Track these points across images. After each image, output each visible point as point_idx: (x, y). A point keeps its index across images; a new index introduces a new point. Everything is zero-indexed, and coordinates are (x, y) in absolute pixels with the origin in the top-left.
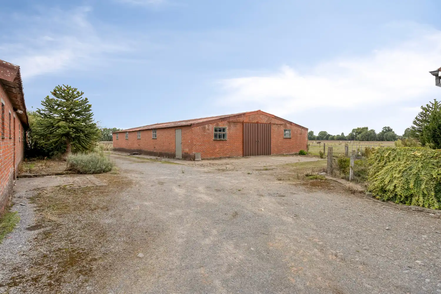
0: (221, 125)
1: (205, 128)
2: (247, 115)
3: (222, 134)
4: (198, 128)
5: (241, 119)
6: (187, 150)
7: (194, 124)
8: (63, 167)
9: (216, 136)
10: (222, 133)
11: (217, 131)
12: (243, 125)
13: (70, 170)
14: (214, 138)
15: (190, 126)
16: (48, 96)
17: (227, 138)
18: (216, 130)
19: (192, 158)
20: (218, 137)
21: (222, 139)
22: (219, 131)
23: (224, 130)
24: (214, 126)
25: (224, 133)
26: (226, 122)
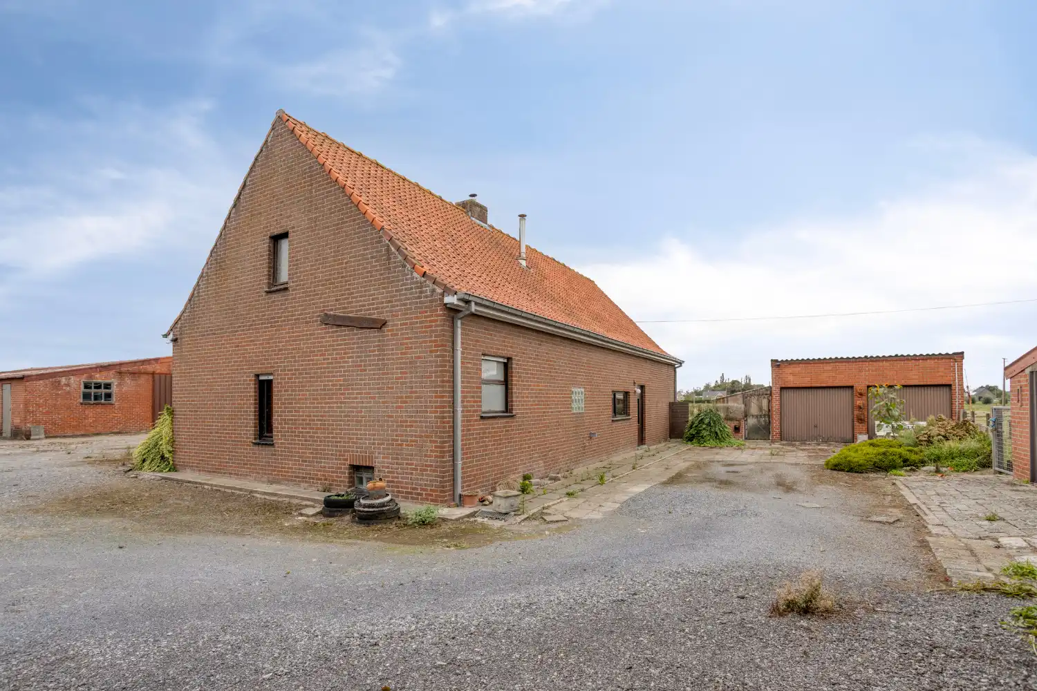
0: (99, 378)
1: (59, 382)
2: (162, 361)
3: (103, 394)
4: (41, 382)
5: (150, 368)
6: (17, 421)
7: (29, 376)
9: (86, 396)
10: (103, 391)
11: (91, 388)
12: (153, 377)
14: (81, 400)
15: (22, 378)
17: (114, 399)
18: (86, 386)
19: (26, 435)
20: (92, 398)
21: (103, 401)
22: (95, 388)
23: (108, 386)
24: (84, 379)
25: (107, 391)
26: (112, 373)
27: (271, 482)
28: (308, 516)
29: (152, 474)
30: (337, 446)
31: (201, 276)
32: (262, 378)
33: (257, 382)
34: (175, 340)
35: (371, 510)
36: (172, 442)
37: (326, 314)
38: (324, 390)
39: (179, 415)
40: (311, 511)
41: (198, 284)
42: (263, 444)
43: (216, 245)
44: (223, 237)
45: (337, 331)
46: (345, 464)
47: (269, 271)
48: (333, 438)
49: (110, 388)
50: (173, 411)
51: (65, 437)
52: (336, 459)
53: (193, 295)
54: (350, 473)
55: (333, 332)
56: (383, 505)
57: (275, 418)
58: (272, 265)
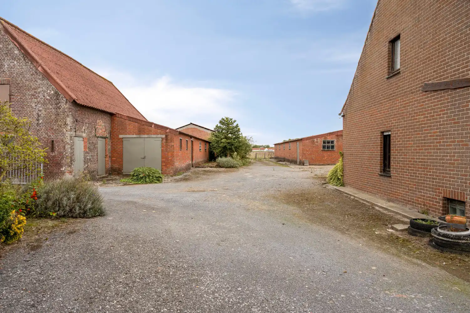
0: (329, 139)
1: (314, 141)
3: (331, 146)
4: (308, 141)
6: (301, 157)
8: (215, 164)
9: (324, 147)
10: (330, 144)
11: (326, 143)
13: (217, 165)
14: (322, 149)
15: (301, 140)
16: (217, 125)
17: (335, 149)
18: (324, 143)
19: (303, 164)
20: (326, 148)
21: (330, 149)
22: (328, 143)
23: (332, 142)
24: (323, 139)
25: (332, 144)
26: (334, 136)
27: (389, 200)
28: (397, 230)
29: (332, 186)
30: (433, 182)
31: (355, 78)
32: (385, 134)
33: (382, 137)
34: (343, 116)
35: (445, 239)
36: (343, 170)
37: (426, 84)
38: (424, 140)
39: (345, 156)
40: (400, 227)
41: (353, 83)
42: (384, 176)
43: (361, 58)
44: (364, 52)
45: (434, 96)
46: (439, 196)
47: (388, 64)
48: (430, 175)
49: (333, 143)
50: (343, 154)
51: (316, 165)
52: (432, 191)
53: (351, 90)
54: (443, 204)
55: (431, 96)
56: (459, 238)
57: (392, 159)
58: (391, 60)
